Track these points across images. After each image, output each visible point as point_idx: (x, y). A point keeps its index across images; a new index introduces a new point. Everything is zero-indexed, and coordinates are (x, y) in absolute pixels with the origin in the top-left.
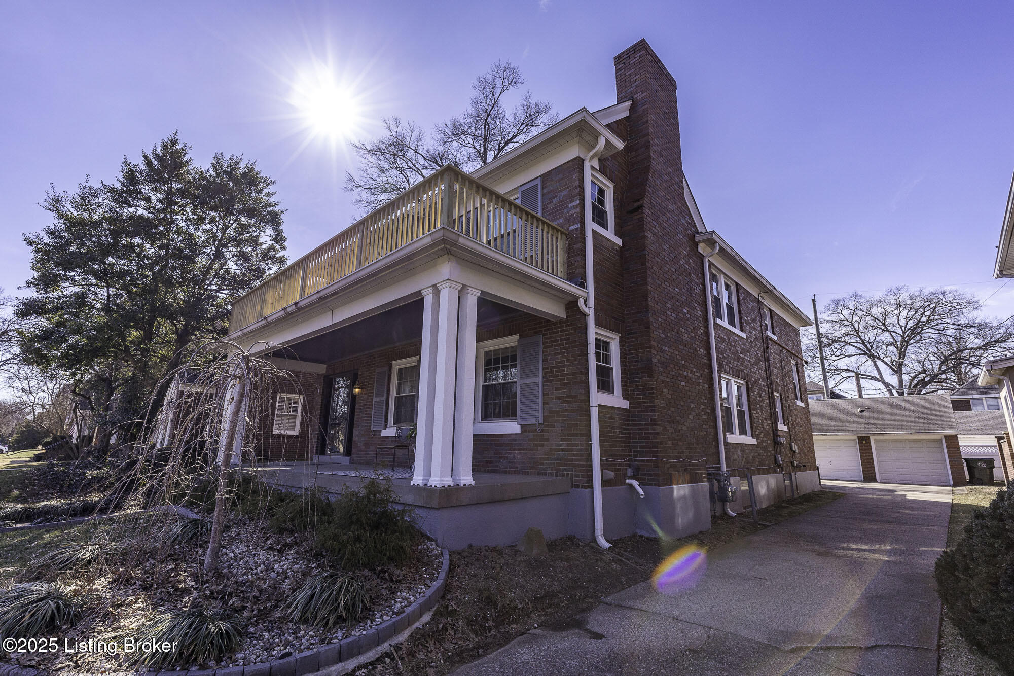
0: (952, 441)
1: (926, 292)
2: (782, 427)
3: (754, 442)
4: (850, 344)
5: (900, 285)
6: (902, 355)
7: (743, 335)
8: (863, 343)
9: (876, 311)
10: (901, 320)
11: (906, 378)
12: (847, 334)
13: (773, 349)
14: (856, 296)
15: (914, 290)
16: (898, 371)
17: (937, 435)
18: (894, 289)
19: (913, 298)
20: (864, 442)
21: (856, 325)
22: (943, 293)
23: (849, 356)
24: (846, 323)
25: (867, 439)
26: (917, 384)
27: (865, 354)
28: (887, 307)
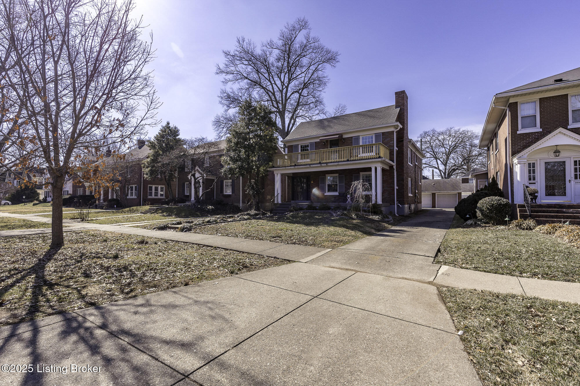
0: (460, 194)
1: (461, 130)
2: (417, 191)
3: (412, 195)
4: (428, 152)
5: (452, 127)
6: (448, 158)
7: (412, 165)
8: (433, 152)
9: (441, 137)
10: (450, 142)
11: (447, 167)
12: (428, 148)
13: (417, 167)
14: (433, 131)
15: (456, 128)
16: (445, 165)
17: (456, 192)
18: (449, 128)
19: (456, 132)
20: (434, 195)
21: (432, 144)
22: (468, 132)
23: (427, 158)
24: (428, 143)
25: (435, 194)
26: (452, 171)
27: (434, 157)
28: (445, 137)
